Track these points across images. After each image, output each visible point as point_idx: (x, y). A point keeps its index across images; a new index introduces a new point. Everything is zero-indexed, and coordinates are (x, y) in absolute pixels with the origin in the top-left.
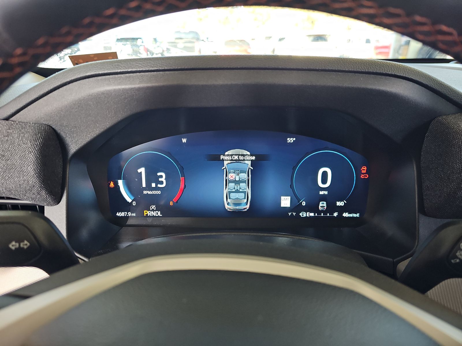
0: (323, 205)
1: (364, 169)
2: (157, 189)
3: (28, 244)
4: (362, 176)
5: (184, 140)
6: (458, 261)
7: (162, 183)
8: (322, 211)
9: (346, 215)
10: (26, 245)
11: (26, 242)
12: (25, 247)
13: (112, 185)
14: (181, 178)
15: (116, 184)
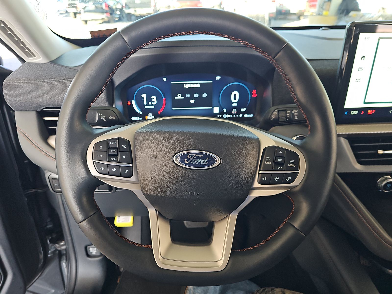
0: (234, 111)
1: (254, 92)
2: (152, 105)
3: (115, 118)
4: (253, 96)
5: (165, 79)
6: (273, 119)
7: (154, 102)
8: (234, 114)
9: (246, 116)
10: (114, 118)
11: (114, 117)
12: (114, 119)
13: (129, 103)
14: (164, 99)
15: (131, 103)
